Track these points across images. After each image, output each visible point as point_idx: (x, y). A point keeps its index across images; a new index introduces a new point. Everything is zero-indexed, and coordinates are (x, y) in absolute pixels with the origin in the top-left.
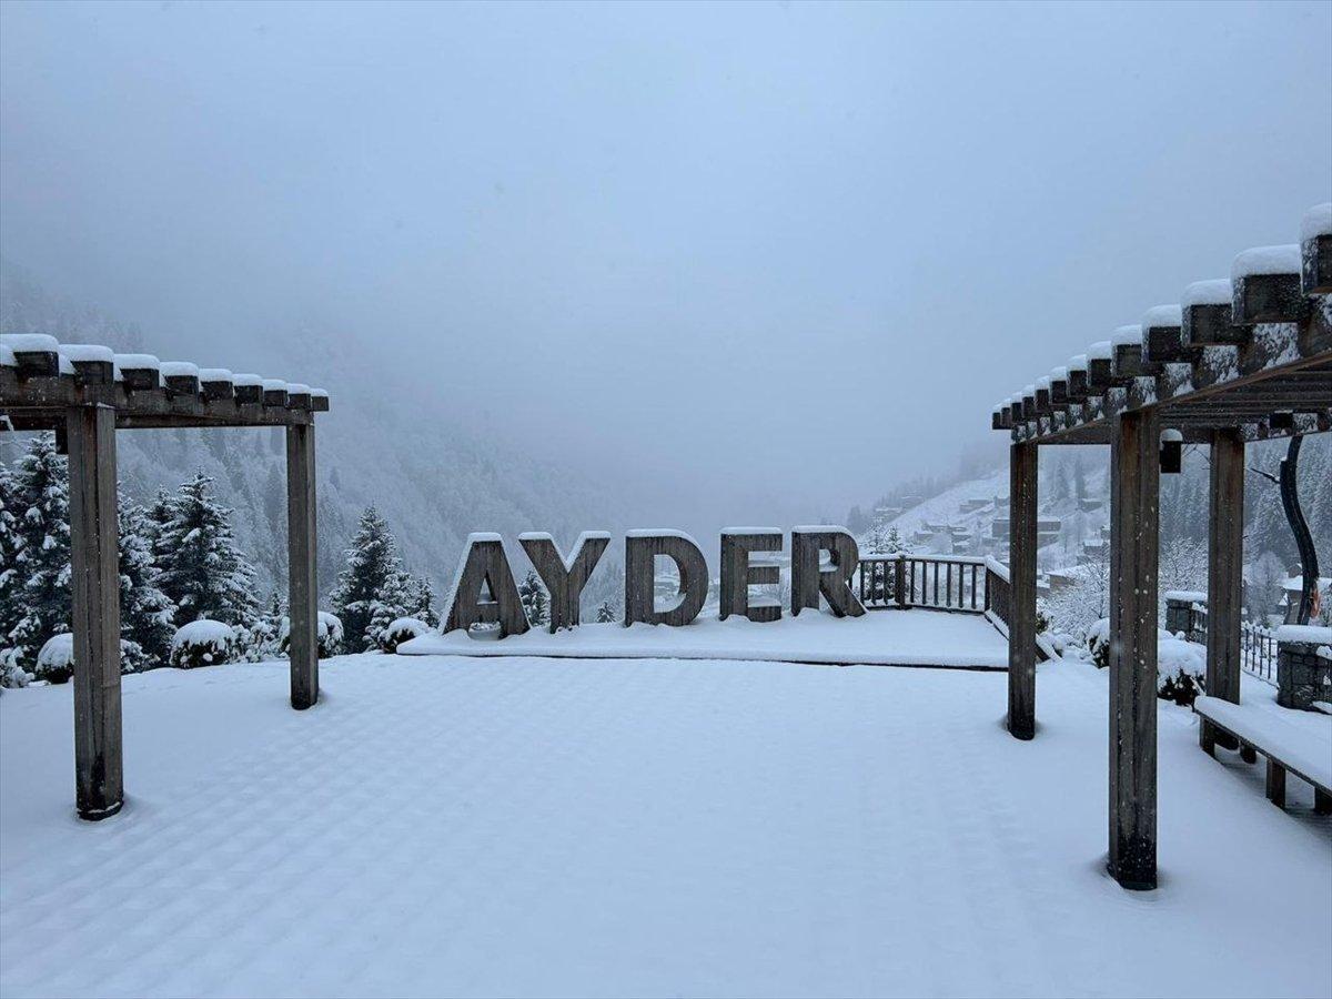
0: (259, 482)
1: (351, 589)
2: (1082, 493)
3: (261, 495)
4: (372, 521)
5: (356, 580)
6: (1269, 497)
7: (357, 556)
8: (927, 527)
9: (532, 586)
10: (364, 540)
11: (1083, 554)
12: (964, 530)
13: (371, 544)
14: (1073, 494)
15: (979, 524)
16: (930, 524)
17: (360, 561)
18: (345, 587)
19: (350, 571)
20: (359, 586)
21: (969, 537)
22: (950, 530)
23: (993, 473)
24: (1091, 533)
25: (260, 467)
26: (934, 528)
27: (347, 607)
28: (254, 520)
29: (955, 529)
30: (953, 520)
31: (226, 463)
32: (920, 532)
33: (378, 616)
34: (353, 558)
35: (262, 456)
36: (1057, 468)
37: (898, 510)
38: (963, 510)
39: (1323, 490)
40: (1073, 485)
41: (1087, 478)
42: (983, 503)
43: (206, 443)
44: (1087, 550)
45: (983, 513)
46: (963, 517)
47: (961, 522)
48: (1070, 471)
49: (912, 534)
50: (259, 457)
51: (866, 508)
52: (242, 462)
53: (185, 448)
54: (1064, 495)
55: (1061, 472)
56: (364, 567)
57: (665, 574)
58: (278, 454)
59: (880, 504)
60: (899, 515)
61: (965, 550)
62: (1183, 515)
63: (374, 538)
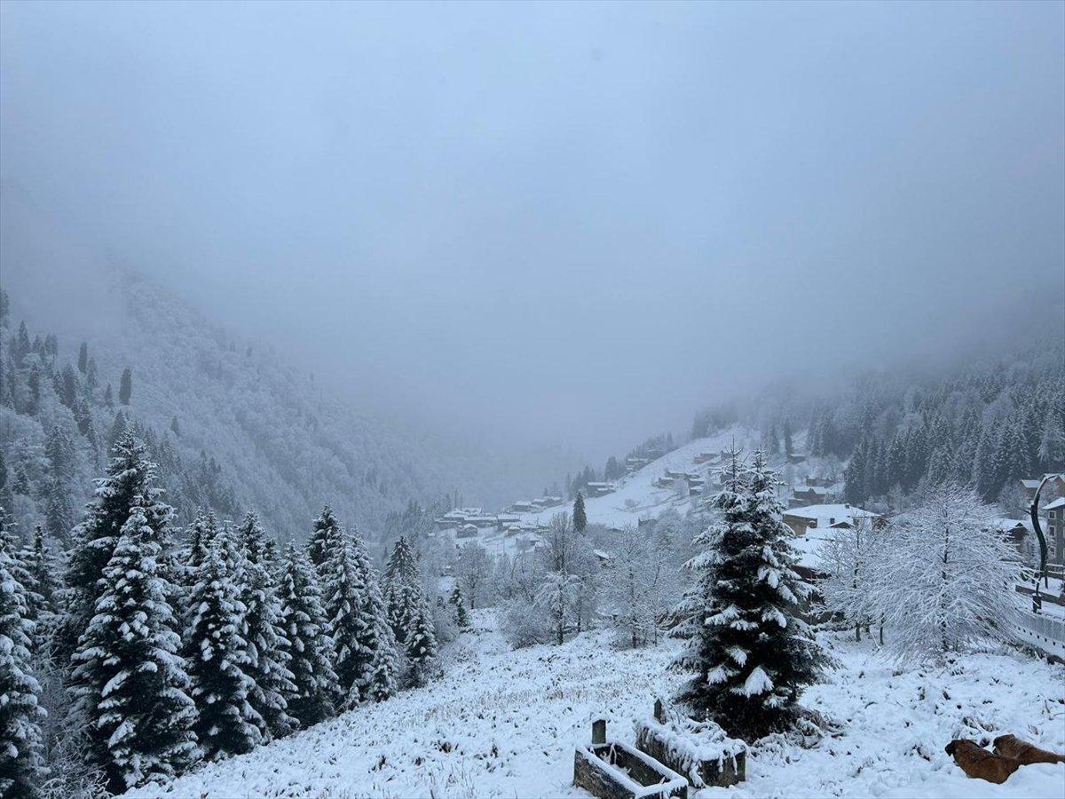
0: (105, 427)
1: (98, 523)
2: (789, 449)
3: (106, 439)
4: (129, 447)
5: (105, 513)
6: (939, 454)
7: (108, 486)
8: (669, 474)
9: (327, 521)
10: (119, 468)
11: (793, 498)
12: (698, 477)
13: (125, 473)
14: (783, 449)
15: (710, 473)
16: (671, 472)
17: (112, 491)
18: (92, 522)
19: (98, 502)
20: (107, 520)
21: (702, 483)
22: (687, 477)
23: (719, 432)
24: (797, 480)
25: (107, 415)
26: (673, 475)
27: (91, 544)
28: (97, 459)
29: (690, 476)
30: (689, 469)
31: (75, 410)
32: (664, 478)
33: (119, 555)
34: (103, 486)
35: (110, 405)
36: (770, 430)
37: (646, 460)
38: (697, 461)
39: (982, 449)
40: (782, 443)
41: (793, 438)
42: (712, 456)
43: (57, 392)
44: (797, 494)
45: (712, 464)
46: (696, 467)
47: (695, 471)
48: (780, 433)
49: (657, 480)
50: (107, 407)
51: (620, 458)
52: (90, 410)
53: (37, 397)
54: (775, 450)
55: (773, 433)
56: (115, 498)
57: (458, 511)
58: (126, 404)
59: (631, 456)
60: (647, 464)
61: (699, 493)
62: (872, 467)
63: (130, 466)
